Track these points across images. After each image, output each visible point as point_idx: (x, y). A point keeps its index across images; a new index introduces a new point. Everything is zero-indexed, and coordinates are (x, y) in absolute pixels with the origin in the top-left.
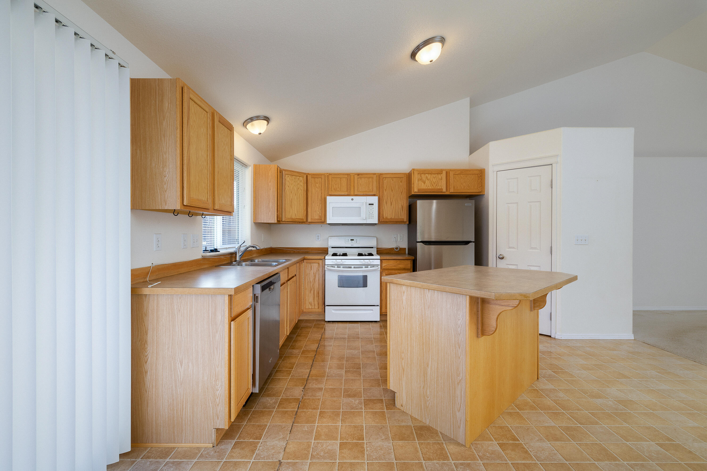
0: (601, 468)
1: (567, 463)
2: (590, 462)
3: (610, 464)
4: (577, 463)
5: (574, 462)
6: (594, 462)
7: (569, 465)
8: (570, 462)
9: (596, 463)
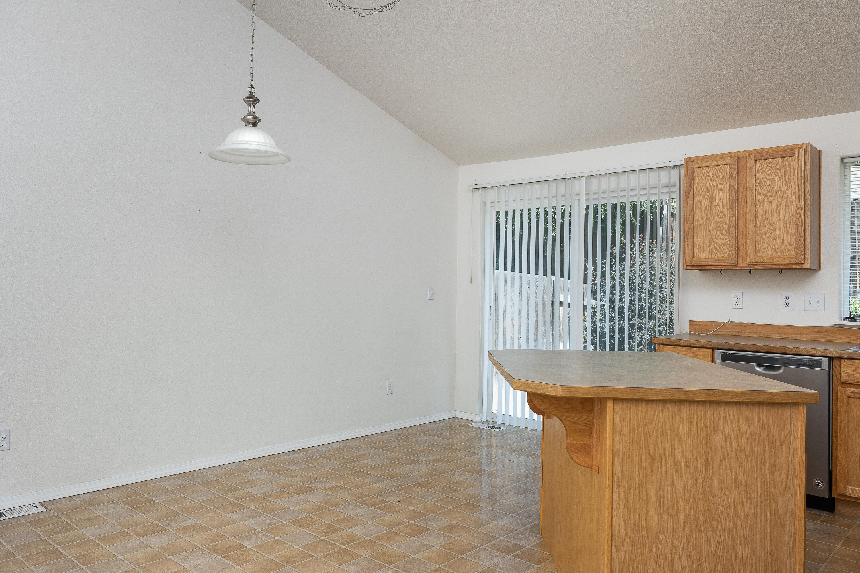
0: (432, 563)
1: (461, 556)
2: (443, 565)
3: (427, 571)
4: (453, 559)
5: (455, 559)
6: (440, 566)
7: (458, 555)
8: (459, 557)
9: (438, 566)
